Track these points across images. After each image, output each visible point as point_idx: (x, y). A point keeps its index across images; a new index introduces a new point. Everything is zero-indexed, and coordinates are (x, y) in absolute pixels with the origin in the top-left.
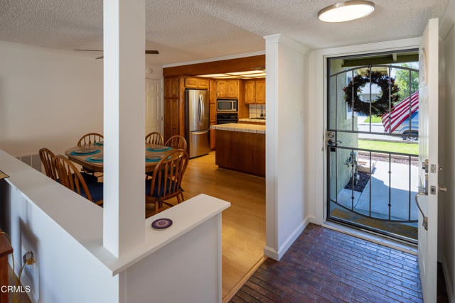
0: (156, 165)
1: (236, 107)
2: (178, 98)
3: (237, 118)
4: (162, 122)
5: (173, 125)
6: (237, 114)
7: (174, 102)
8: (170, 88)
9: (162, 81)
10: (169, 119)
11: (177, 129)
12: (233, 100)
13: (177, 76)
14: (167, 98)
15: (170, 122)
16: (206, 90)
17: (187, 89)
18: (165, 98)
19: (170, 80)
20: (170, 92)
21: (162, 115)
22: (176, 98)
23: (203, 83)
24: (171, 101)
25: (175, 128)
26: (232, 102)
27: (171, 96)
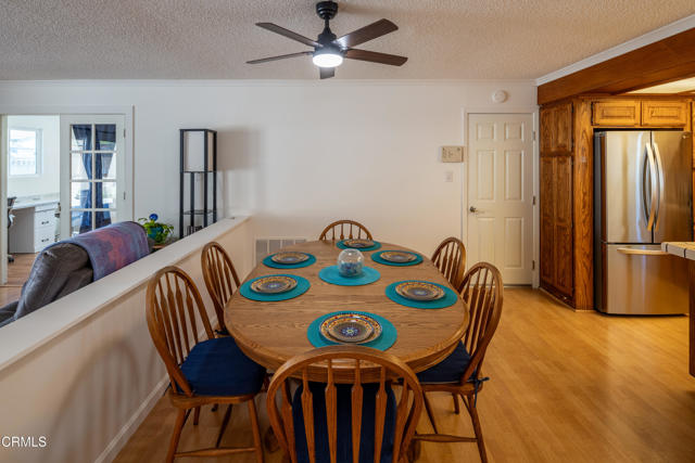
0: (282, 363)
4: (536, 209)
5: (560, 220)
7: (559, 162)
8: (553, 129)
10: (551, 203)
11: (568, 231)
13: (568, 100)
14: (545, 155)
15: (552, 211)
16: (679, 128)
17: (600, 131)
18: (542, 155)
19: (553, 111)
20: (552, 140)
21: (536, 192)
22: (566, 154)
23: (666, 112)
24: (555, 160)
25: (564, 229)
27: (553, 150)
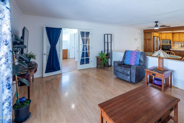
1: (170, 43)
2: (151, 40)
3: (171, 47)
4: (143, 47)
5: (149, 48)
6: (171, 46)
7: (149, 41)
9: (143, 34)
12: (169, 40)
15: (147, 47)
17: (154, 37)
19: (147, 34)
20: (147, 37)
23: (158, 34)
24: (147, 40)
26: (168, 41)
